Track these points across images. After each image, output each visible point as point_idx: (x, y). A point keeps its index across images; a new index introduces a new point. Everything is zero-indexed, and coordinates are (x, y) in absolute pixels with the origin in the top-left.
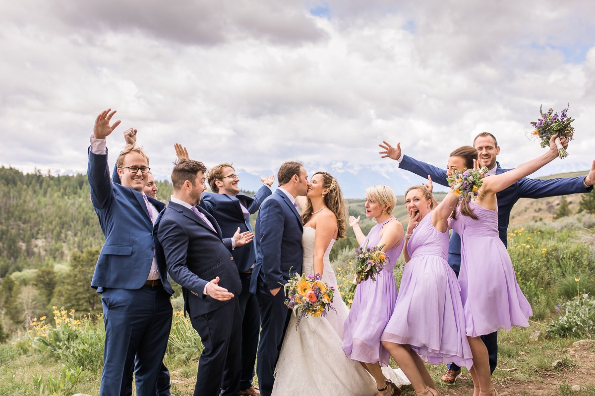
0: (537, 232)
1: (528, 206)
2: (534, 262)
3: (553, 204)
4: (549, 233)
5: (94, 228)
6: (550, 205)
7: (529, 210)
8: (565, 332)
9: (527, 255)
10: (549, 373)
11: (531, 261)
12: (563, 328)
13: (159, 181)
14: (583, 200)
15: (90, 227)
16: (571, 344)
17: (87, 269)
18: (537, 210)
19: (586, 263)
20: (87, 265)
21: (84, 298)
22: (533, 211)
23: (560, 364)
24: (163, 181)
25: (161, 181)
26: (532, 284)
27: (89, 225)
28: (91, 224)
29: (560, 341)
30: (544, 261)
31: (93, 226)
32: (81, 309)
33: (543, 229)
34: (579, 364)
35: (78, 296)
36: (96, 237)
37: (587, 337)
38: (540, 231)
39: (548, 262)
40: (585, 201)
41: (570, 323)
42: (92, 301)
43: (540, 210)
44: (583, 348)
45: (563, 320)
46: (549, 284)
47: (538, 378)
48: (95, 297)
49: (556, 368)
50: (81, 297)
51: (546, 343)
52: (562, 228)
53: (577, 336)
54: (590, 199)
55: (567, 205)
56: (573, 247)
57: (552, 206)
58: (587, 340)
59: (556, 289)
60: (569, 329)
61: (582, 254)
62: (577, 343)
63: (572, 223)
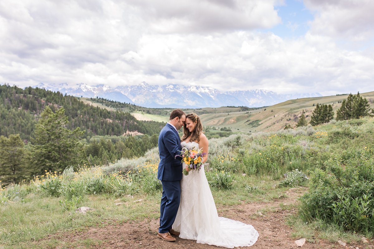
0: (283, 137)
1: (283, 117)
2: (278, 154)
3: (298, 117)
4: (289, 137)
5: (9, 121)
6: (296, 117)
7: (283, 120)
8: (286, 185)
9: (275, 150)
10: (277, 200)
11: (277, 153)
12: (286, 183)
13: (53, 92)
14: (313, 115)
15: (6, 120)
16: (288, 190)
17: (11, 148)
18: (288, 120)
19: (300, 154)
20: (11, 146)
21: (9, 167)
22: (286, 120)
23: (282, 197)
24: (56, 92)
25: (55, 92)
26: (275, 164)
27: (5, 119)
28: (6, 118)
29: (284, 188)
30: (282, 153)
31: (8, 119)
32: (6, 174)
33: (286, 135)
34: (289, 197)
35: (4, 166)
36: (10, 127)
37: (295, 187)
38: (285, 136)
39: (284, 154)
40: (314, 116)
41: (289, 181)
42: (13, 169)
43: (290, 119)
44: (293, 191)
45: (286, 180)
46: (283, 164)
47: (273, 202)
48: (16, 166)
49: (280, 198)
50: (7, 165)
51: (278, 189)
52: (297, 134)
53: (291, 187)
54: (317, 115)
55: (304, 118)
56: (296, 147)
57: (297, 117)
58: (295, 188)
59: (286, 167)
60: (288, 184)
61: (299, 151)
62: (291, 189)
63: (301, 132)
